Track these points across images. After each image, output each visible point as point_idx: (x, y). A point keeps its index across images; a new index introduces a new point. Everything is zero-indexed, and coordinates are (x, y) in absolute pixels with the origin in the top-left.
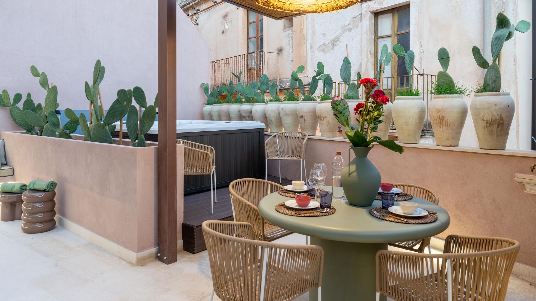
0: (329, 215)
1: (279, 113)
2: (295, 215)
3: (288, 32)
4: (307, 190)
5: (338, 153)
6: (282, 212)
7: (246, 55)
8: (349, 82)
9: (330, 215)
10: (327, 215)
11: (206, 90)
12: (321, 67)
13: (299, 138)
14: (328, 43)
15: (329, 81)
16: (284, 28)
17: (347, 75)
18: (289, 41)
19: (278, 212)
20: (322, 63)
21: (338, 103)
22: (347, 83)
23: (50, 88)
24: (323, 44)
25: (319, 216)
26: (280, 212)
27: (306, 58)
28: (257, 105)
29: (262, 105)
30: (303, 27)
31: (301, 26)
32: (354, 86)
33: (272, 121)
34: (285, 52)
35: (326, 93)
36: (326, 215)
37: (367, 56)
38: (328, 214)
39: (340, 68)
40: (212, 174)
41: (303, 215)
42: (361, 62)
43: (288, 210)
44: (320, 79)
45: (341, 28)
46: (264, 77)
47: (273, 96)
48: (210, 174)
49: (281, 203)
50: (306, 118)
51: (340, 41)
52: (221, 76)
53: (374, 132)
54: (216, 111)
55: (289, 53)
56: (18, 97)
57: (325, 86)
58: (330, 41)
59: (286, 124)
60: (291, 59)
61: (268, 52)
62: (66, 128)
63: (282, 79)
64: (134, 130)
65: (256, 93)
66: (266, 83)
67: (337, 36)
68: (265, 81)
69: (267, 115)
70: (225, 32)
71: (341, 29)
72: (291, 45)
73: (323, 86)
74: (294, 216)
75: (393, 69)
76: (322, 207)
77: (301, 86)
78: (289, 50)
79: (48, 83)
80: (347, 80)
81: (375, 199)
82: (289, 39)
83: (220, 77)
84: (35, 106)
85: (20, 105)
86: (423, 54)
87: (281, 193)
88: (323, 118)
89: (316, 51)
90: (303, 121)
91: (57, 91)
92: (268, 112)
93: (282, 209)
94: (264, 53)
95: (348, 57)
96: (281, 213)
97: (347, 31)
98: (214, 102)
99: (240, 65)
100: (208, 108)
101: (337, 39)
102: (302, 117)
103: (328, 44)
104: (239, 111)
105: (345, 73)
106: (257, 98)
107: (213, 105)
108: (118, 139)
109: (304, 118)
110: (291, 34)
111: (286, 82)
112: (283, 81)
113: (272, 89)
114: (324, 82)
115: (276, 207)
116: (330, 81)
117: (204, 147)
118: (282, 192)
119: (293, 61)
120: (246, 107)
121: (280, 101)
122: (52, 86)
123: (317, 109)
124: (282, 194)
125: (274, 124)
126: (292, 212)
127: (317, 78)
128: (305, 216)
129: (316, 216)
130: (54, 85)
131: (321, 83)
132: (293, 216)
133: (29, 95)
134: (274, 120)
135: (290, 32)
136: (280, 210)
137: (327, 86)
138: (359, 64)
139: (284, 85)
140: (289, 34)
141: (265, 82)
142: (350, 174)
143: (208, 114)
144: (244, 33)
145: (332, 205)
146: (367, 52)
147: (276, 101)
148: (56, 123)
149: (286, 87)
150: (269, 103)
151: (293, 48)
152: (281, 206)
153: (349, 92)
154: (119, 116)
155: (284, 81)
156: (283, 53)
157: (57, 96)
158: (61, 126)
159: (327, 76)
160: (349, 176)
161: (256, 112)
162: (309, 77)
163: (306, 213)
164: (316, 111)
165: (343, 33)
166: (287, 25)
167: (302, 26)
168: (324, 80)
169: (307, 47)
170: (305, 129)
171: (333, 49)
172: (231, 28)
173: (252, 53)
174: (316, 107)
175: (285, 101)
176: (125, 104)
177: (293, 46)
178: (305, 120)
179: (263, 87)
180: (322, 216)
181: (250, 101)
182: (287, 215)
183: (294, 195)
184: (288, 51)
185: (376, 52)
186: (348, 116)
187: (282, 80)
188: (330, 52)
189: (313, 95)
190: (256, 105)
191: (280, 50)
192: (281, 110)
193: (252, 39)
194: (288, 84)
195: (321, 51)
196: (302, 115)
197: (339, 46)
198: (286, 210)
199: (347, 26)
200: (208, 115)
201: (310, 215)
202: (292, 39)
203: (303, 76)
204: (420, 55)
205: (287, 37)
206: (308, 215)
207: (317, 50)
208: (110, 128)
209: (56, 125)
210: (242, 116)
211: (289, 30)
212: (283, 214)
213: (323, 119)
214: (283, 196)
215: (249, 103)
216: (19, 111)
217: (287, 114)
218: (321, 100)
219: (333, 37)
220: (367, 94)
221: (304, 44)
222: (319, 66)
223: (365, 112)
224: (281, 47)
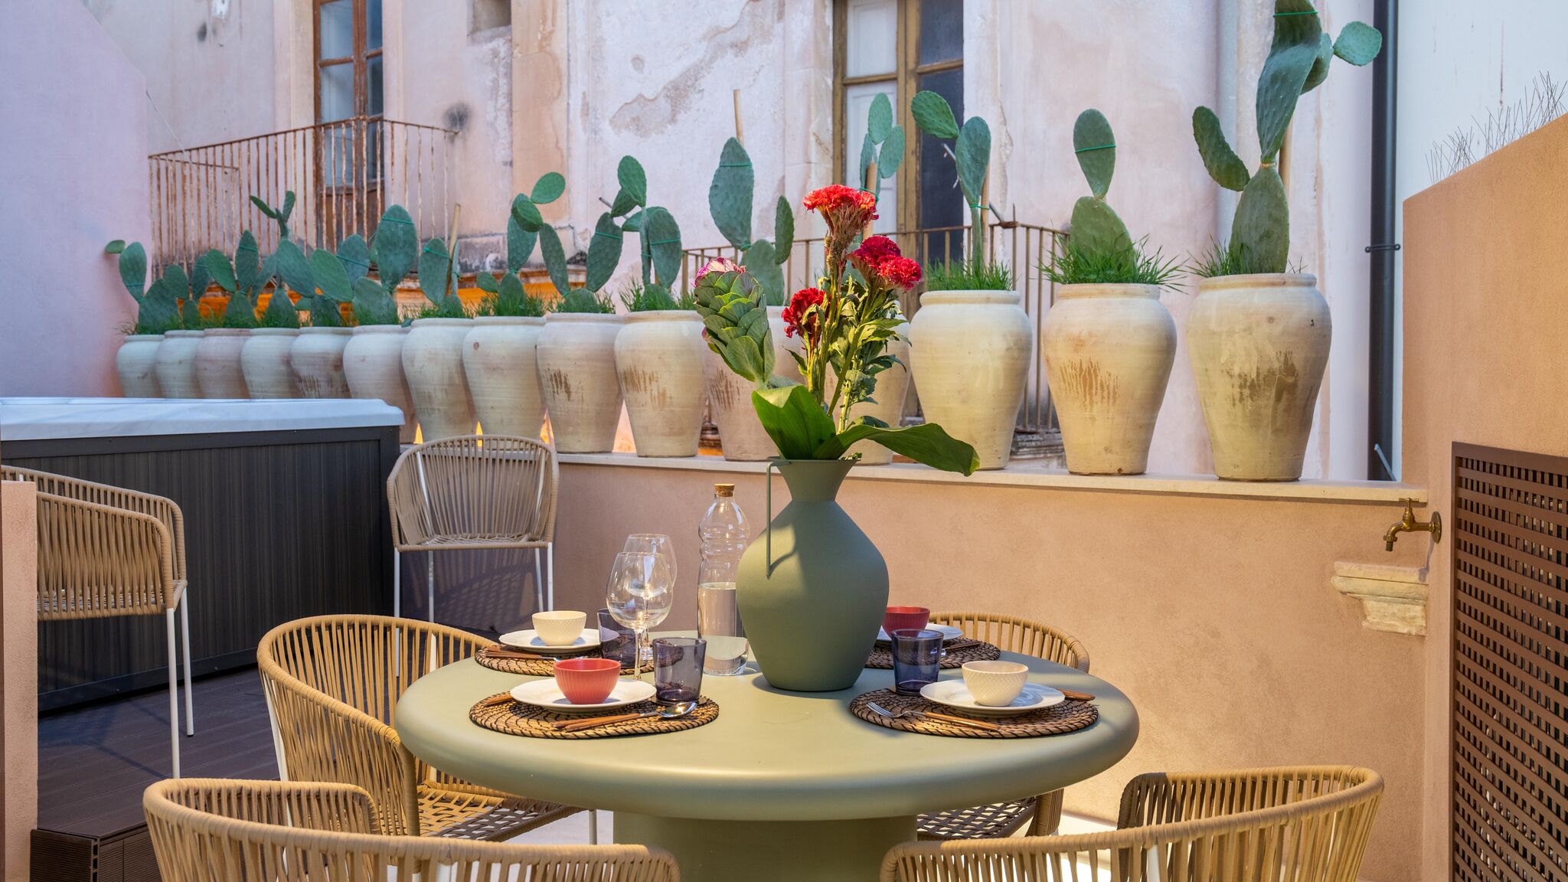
0: (694, 727)
1: (461, 367)
2: (557, 734)
3: (491, 45)
4: (599, 643)
6: (501, 726)
7: (310, 134)
8: (746, 239)
9: (699, 725)
10: (688, 728)
11: (132, 273)
12: (633, 175)
14: (653, 98)
15: (667, 235)
16: (474, 30)
17: (738, 210)
18: (495, 80)
19: (485, 727)
20: (637, 163)
21: (720, 284)
22: (739, 241)
24: (634, 101)
25: (655, 733)
26: (492, 729)
27: (565, 152)
28: (365, 332)
29: (388, 332)
30: (553, 25)
31: (544, 23)
32: (766, 254)
33: (430, 397)
34: (478, 127)
35: (653, 280)
36: (682, 730)
37: (806, 153)
38: (689, 722)
39: (711, 185)
40: (171, 612)
41: (590, 732)
42: (781, 175)
43: (525, 720)
44: (627, 227)
45: (704, 37)
46: (395, 216)
47: (434, 294)
48: (164, 609)
49: (495, 696)
50: (573, 383)
51: (700, 90)
52: (199, 216)
53: (860, 401)
54: (180, 362)
55: (497, 132)
57: (649, 252)
58: (661, 87)
59: (492, 408)
60: (501, 153)
61: (406, 124)
63: (466, 237)
65: (362, 285)
66: (405, 241)
67: (689, 70)
68: (401, 233)
69: (410, 371)
70: (214, 31)
71: (704, 44)
72: (502, 100)
73: (643, 252)
74: (555, 738)
75: (902, 205)
76: (664, 698)
77: (555, 255)
78: (496, 118)
80: (739, 228)
81: (867, 667)
82: (494, 75)
83: (192, 223)
86: (1008, 152)
87: (487, 660)
88: (645, 381)
89: (606, 127)
90: (563, 395)
92: (412, 361)
93: (500, 715)
94: (387, 127)
95: (741, 138)
96: (498, 731)
97: (730, 51)
98: (168, 322)
99: (286, 173)
100: (141, 349)
101: (689, 83)
102: (559, 380)
103: (653, 100)
104: (288, 360)
105: (727, 204)
106: (365, 306)
107: (167, 337)
109: (566, 383)
110: (502, 55)
111: (484, 250)
112: (471, 243)
113: (431, 267)
114: (647, 235)
115: (473, 710)
116: (670, 233)
117: (134, 498)
118: (495, 658)
119: (511, 164)
120: (316, 341)
121: (462, 316)
123: (619, 346)
124: (495, 665)
125: (439, 409)
126: (544, 724)
127: (619, 221)
128: (601, 737)
129: (646, 734)
131: (632, 245)
132: (547, 737)
134: (439, 396)
135: (500, 44)
136: (492, 720)
137: (659, 253)
138: (776, 183)
139: (476, 263)
140: (495, 53)
141: (399, 237)
142: (771, 568)
143: (140, 375)
144: (299, 38)
145: (703, 693)
146: (807, 136)
147: (446, 316)
149: (484, 268)
150: (417, 326)
151: (511, 112)
152: (497, 704)
155: (477, 246)
156: (468, 130)
159: (659, 216)
160: (769, 576)
161: (363, 360)
162: (579, 229)
163: (603, 725)
164: (617, 355)
165: (713, 59)
166: (484, 17)
167: (549, 22)
168: (647, 231)
169: (571, 108)
170: (570, 429)
171: (673, 120)
172: (240, 17)
173: (338, 124)
174: (614, 338)
175: (484, 313)
177: (510, 101)
178: (568, 392)
179: (391, 258)
180: (668, 731)
181: (337, 316)
182: (525, 735)
183: (543, 666)
184: (492, 125)
185: (838, 138)
186: (761, 337)
187: (469, 240)
188: (663, 133)
189: (601, 291)
190: (359, 333)
191: (458, 119)
192: (468, 350)
193: (334, 69)
194: (491, 257)
195: (627, 127)
196: (556, 369)
197: (698, 110)
198: (516, 718)
199: (729, 33)
200: (143, 378)
201: (620, 730)
202: (509, 75)
204: (1000, 154)
205: (486, 64)
206: (610, 730)
207: (611, 122)
210: (301, 381)
211: (491, 39)
212: (505, 732)
213: (642, 381)
214: (499, 670)
215: (330, 325)
217: (494, 369)
218: (636, 308)
219: (674, 71)
220: (835, 249)
221: (557, 98)
222: (626, 175)
223: (828, 320)
224: (463, 105)
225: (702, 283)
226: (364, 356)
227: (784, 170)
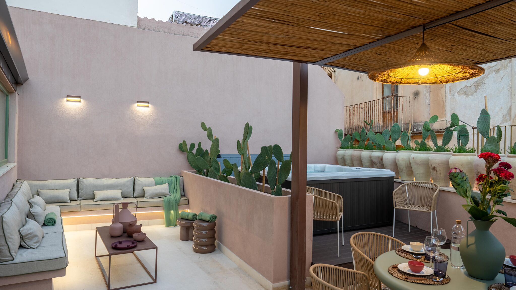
0: (441, 285)
1: (410, 162)
2: (406, 280)
4: (424, 253)
5: (457, 221)
6: (394, 274)
7: (382, 99)
8: (488, 135)
9: (443, 284)
10: (439, 285)
11: (340, 136)
12: (455, 118)
13: (430, 188)
14: (470, 86)
15: (465, 133)
17: (485, 128)
19: (390, 274)
20: (456, 115)
21: (455, 175)
22: (486, 136)
23: (214, 139)
24: (464, 87)
25: (430, 285)
26: (391, 275)
27: (445, 102)
28: (388, 153)
29: (393, 153)
32: (494, 140)
33: (402, 169)
34: (421, 96)
35: (461, 145)
36: (438, 285)
38: (440, 283)
39: (477, 121)
40: (338, 222)
41: (414, 281)
42: (510, 105)
43: (399, 274)
44: (454, 130)
46: (396, 125)
47: (404, 144)
48: (337, 221)
49: (395, 265)
50: (438, 169)
51: (484, 84)
52: (356, 119)
53: (498, 205)
54: (349, 156)
55: (426, 97)
56: (193, 146)
57: (460, 138)
58: (472, 83)
59: (417, 173)
60: (427, 102)
61: (403, 97)
62: (224, 172)
64: (273, 180)
65: (387, 141)
66: (398, 131)
67: (481, 78)
68: (397, 129)
69: (397, 162)
70: (361, 78)
72: (428, 89)
73: (458, 138)
74: (405, 281)
76: (436, 274)
77: (434, 137)
78: (426, 93)
79: (212, 136)
80: (485, 133)
83: (355, 121)
84: (204, 152)
85: (194, 151)
87: (398, 252)
89: (456, 94)
90: (435, 172)
91: (219, 142)
92: (398, 160)
93: (395, 271)
94: (398, 97)
95: (487, 109)
96: (393, 275)
97: (494, 72)
98: (347, 147)
99: (375, 109)
100: (341, 152)
101: (481, 82)
102: (434, 169)
103: (470, 87)
104: (371, 157)
105: (482, 126)
106: (388, 146)
107: (346, 150)
108: (262, 184)
109: (436, 169)
112: (419, 124)
113: (404, 138)
114: (459, 133)
115: (389, 268)
116: (466, 133)
117: (333, 195)
118: (400, 252)
119: (430, 104)
120: (376, 154)
121: (411, 150)
122: (215, 138)
123: (450, 162)
124: (399, 254)
125: (404, 172)
126: (404, 276)
127: (452, 129)
128: (416, 283)
129: (427, 284)
130: (216, 137)
131: (455, 134)
132: (403, 280)
133: (200, 144)
134: (405, 169)
136: (392, 272)
137: (462, 138)
138: (509, 107)
141: (396, 131)
142: (468, 246)
143: (341, 158)
145: (447, 273)
147: (407, 150)
148: (217, 168)
150: (399, 152)
151: (430, 92)
152: (394, 267)
153: (488, 146)
154: (262, 167)
155: (421, 125)
156: (419, 97)
157: (218, 146)
158: (221, 171)
159: (462, 128)
160: (467, 248)
161: (387, 159)
162: (448, 121)
163: (418, 280)
164: (449, 164)
165: (488, 75)
168: (459, 132)
169: (446, 91)
170: (437, 181)
171: (476, 92)
173: (388, 97)
174: (450, 158)
175: (416, 150)
176: (267, 158)
177: (430, 89)
178: (437, 172)
179: (394, 135)
180: (434, 285)
181: (381, 148)
182: (398, 278)
183: (410, 256)
184: (425, 95)
186: (466, 188)
187: (418, 123)
188: (473, 95)
189: (447, 146)
190: (386, 153)
191: (416, 94)
192: (411, 159)
195: (462, 94)
196: (433, 166)
197: (484, 89)
198: (398, 273)
199: (493, 67)
201: (421, 282)
203: (441, 120)
206: (419, 282)
207: (458, 93)
208: (256, 175)
209: (218, 169)
210: (373, 162)
212: (394, 276)
214: (399, 256)
215: (380, 150)
216: (193, 157)
217: (418, 164)
218: (455, 152)
219: (476, 79)
220: (488, 168)
221: (442, 88)
222: (453, 118)
223: (486, 186)
224: (417, 91)
225: (450, 174)
226: (387, 158)
227: (511, 104)
